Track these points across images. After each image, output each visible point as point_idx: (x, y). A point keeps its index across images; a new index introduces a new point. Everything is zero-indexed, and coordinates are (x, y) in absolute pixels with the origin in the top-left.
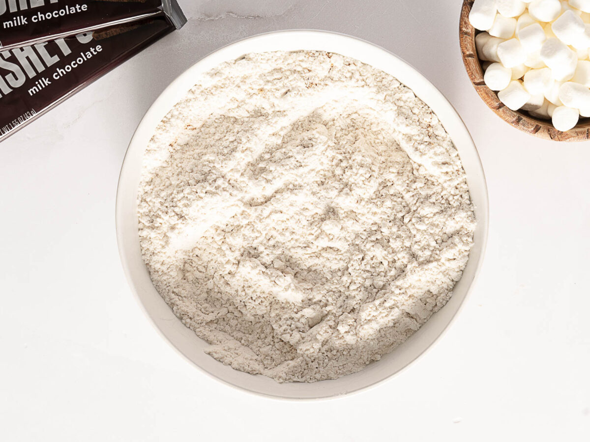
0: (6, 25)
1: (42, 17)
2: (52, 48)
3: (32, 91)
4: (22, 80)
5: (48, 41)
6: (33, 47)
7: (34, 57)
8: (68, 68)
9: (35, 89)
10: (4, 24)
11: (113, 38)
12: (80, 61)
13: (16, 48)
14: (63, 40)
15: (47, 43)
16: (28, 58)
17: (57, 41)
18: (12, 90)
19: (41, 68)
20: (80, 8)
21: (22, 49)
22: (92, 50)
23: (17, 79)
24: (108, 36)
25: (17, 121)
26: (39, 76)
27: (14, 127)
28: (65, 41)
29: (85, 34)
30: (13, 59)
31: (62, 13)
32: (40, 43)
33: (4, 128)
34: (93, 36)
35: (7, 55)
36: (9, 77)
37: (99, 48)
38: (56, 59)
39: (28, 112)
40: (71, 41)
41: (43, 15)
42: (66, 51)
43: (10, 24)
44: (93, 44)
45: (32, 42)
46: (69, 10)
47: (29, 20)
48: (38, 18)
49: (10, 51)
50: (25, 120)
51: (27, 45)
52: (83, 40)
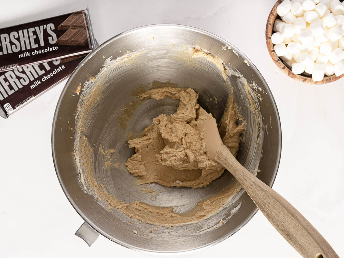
0: (20, 56)
1: (37, 53)
2: (42, 67)
3: (32, 87)
4: (28, 82)
5: (40, 64)
6: (33, 66)
7: (33, 71)
8: (49, 76)
9: (34, 86)
10: (19, 56)
11: (70, 62)
12: (54, 73)
13: (25, 67)
14: (46, 63)
15: (39, 65)
16: (30, 71)
17: (44, 64)
18: (22, 86)
19: (36, 76)
20: (54, 49)
21: (28, 67)
22: (60, 68)
23: (25, 81)
24: (68, 62)
25: (25, 100)
26: (35, 80)
27: (24, 103)
28: (48, 64)
29: (57, 60)
30: (23, 72)
31: (46, 50)
32: (36, 64)
33: (19, 104)
34: (61, 61)
35: (21, 70)
36: (22, 80)
37: (63, 67)
38: (43, 72)
39: (30, 97)
40: (50, 64)
41: (37, 52)
42: (48, 68)
43: (22, 56)
44: (60, 65)
45: (32, 64)
46: (49, 49)
47: (31, 54)
48: (35, 53)
49: (22, 68)
50: (29, 100)
51: (30, 65)
52: (56, 63)
